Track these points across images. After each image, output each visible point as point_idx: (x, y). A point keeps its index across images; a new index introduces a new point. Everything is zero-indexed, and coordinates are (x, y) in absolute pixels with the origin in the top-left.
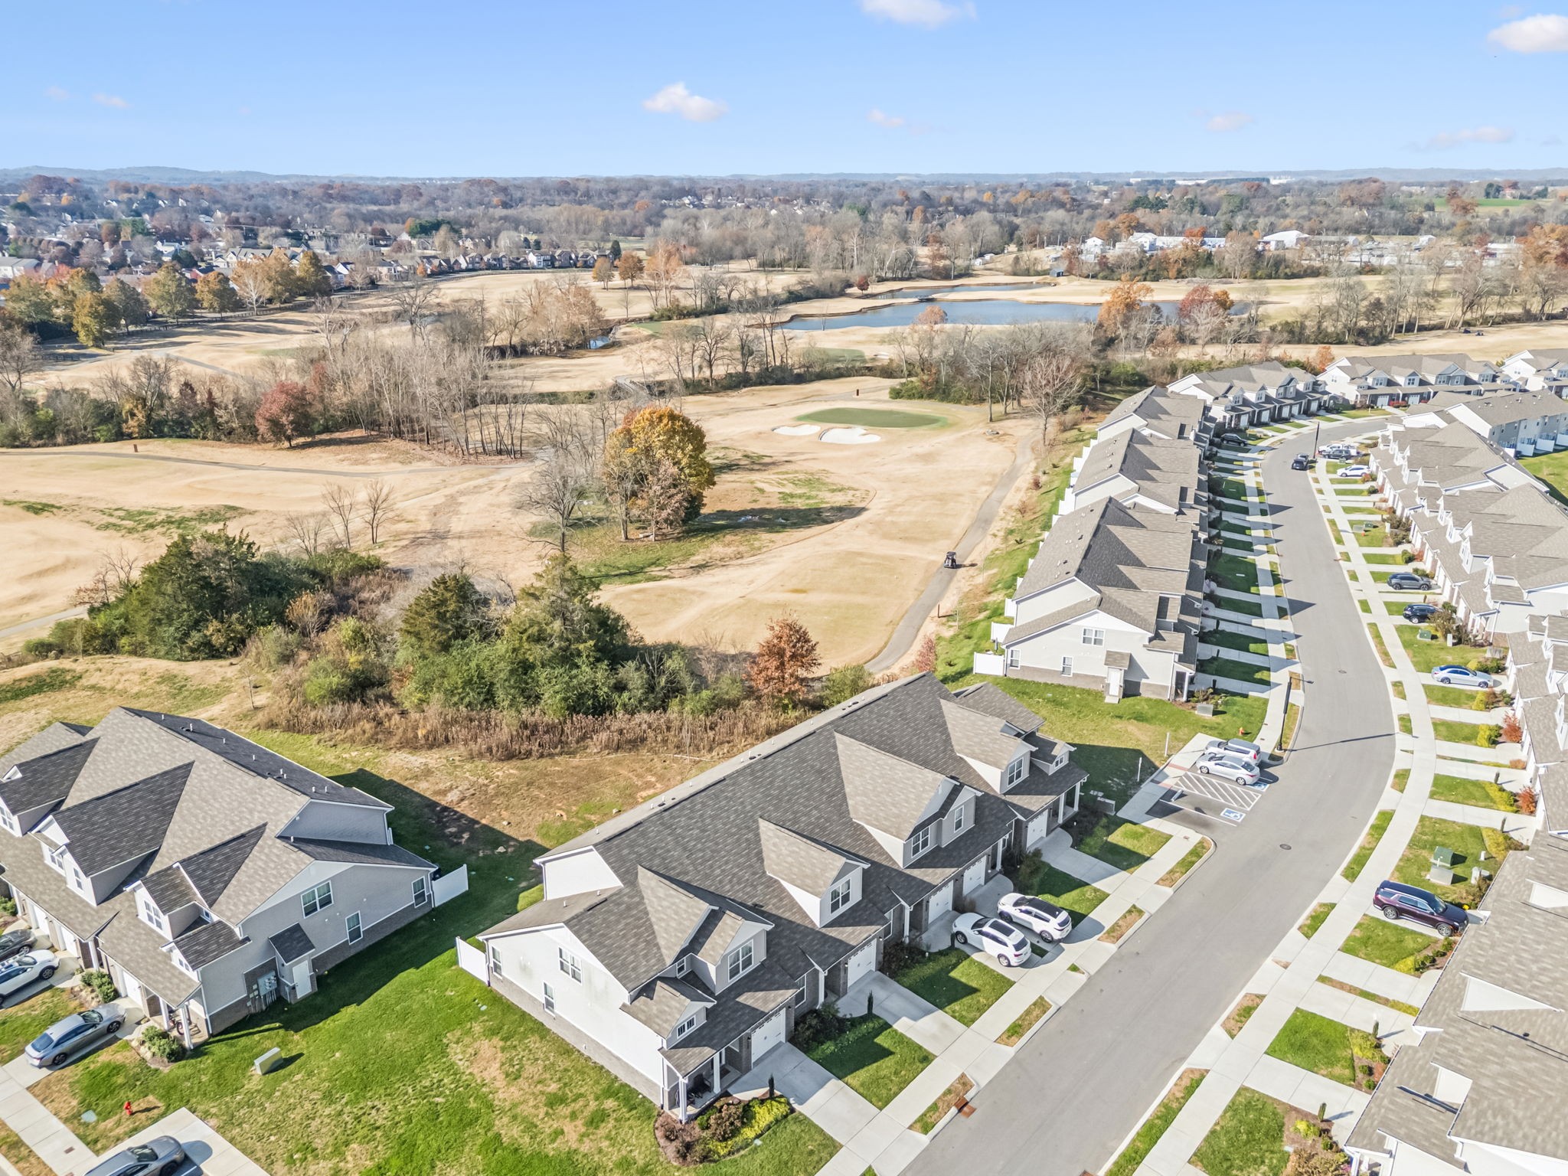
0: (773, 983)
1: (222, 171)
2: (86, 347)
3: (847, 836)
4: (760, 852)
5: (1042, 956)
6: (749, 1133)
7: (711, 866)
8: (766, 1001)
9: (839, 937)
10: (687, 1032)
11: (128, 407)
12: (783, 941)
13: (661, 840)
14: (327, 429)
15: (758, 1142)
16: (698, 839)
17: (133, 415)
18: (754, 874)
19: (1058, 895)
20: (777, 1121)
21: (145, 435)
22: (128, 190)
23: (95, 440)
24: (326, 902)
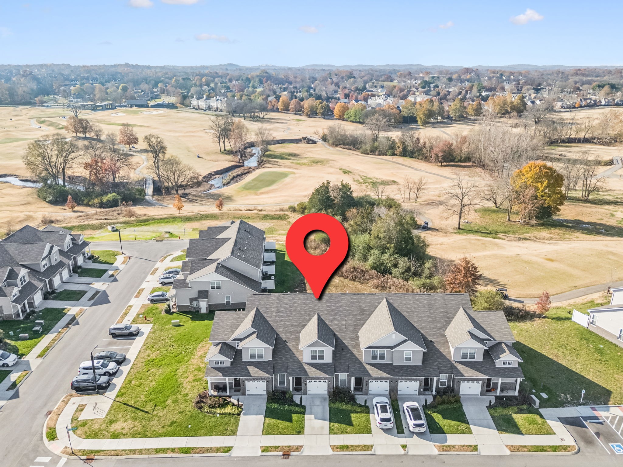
0: (264, 369)
1: (547, 65)
2: (419, 126)
3: (349, 338)
4: (306, 325)
5: (398, 433)
6: (218, 410)
7: (282, 320)
8: (256, 373)
9: (307, 370)
10: (220, 365)
11: (398, 145)
12: (284, 358)
13: (272, 303)
14: (460, 161)
15: (218, 415)
16: (286, 309)
17: (399, 147)
18: (296, 331)
19: (444, 418)
20: (230, 414)
21: (401, 155)
22: (494, 73)
23: (386, 155)
24: (219, 287)
